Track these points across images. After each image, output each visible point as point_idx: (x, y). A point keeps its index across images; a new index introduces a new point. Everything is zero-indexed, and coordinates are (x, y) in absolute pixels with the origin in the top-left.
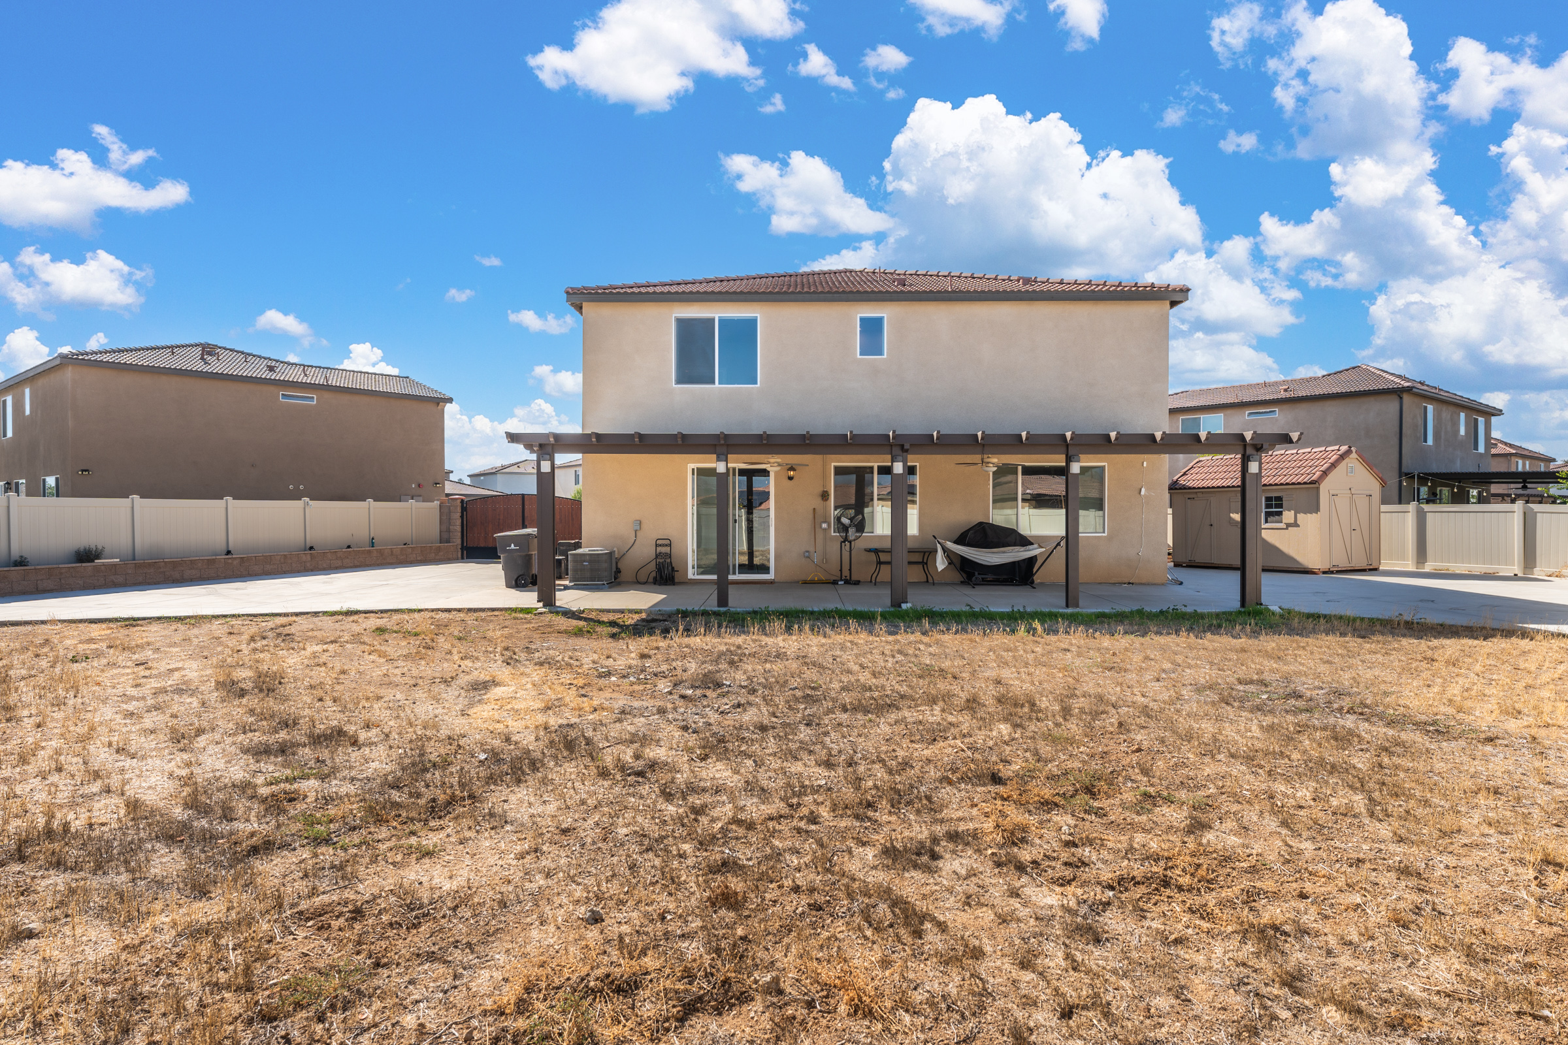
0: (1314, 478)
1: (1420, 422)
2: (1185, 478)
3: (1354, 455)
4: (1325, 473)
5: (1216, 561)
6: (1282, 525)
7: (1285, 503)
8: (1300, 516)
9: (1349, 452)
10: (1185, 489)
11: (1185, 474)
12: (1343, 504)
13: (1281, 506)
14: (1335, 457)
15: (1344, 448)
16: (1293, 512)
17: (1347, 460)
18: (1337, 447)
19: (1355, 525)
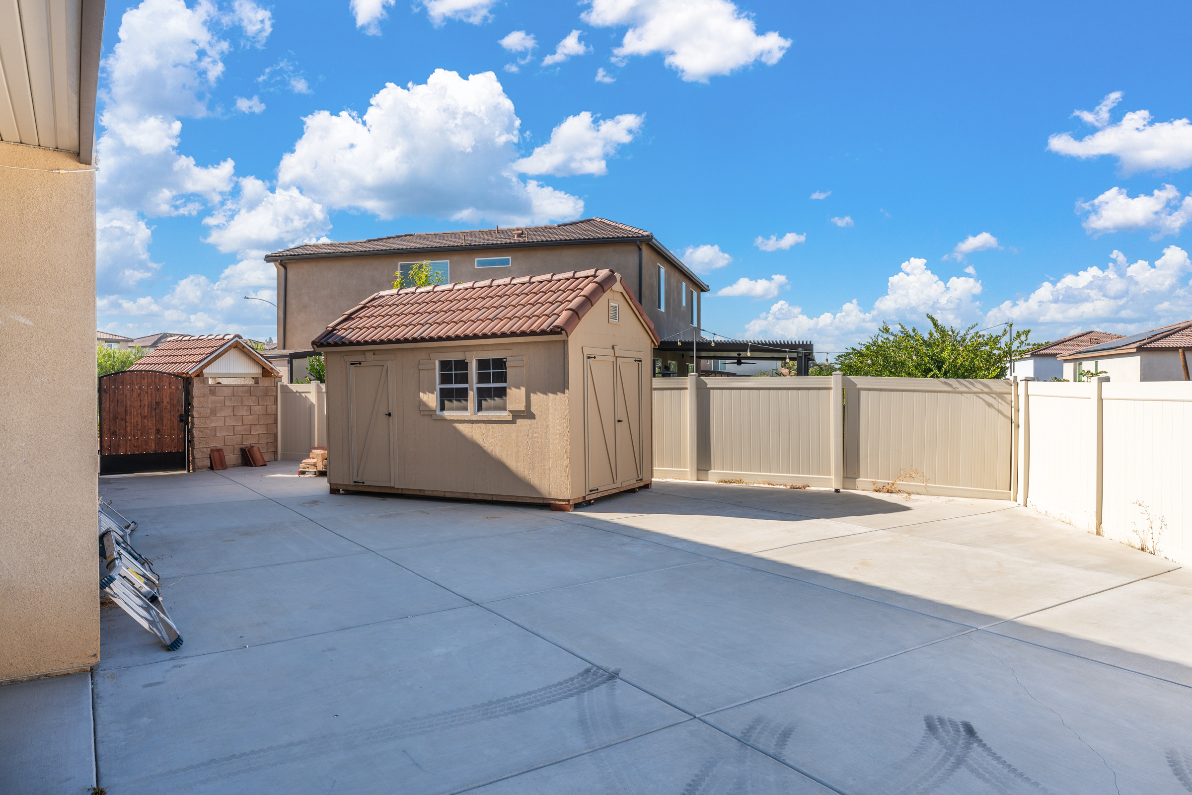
0: (559, 322)
1: (656, 284)
2: (346, 325)
3: (618, 287)
4: (577, 314)
5: (398, 483)
6: (505, 415)
7: (511, 372)
8: (536, 398)
9: (610, 279)
10: (343, 344)
11: (349, 318)
12: (602, 371)
13: (502, 377)
14: (591, 286)
15: (603, 273)
16: (523, 389)
17: (607, 295)
18: (591, 272)
19: (621, 415)
